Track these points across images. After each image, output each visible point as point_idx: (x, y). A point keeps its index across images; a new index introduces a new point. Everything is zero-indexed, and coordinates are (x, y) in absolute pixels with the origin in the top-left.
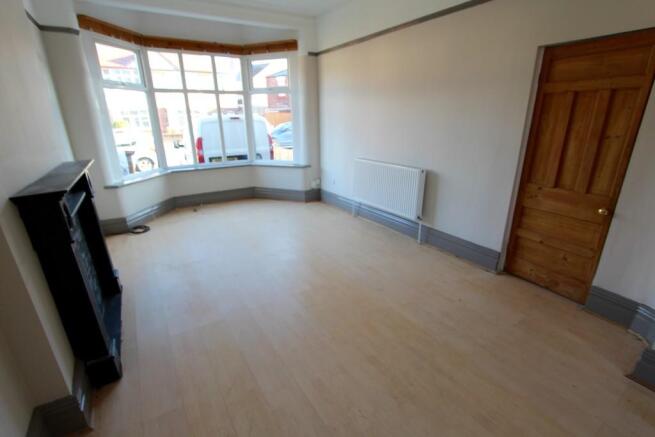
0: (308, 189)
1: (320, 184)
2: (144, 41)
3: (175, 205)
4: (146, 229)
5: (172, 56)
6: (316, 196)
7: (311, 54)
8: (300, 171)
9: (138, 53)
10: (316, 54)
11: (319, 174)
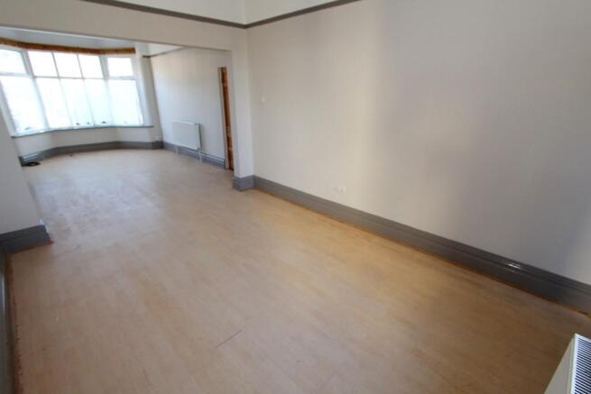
0: (154, 141)
1: (162, 138)
2: (26, 46)
3: (57, 152)
4: (37, 164)
5: (47, 55)
6: (160, 145)
7: (144, 57)
8: (146, 130)
9: (21, 52)
10: (149, 57)
11: (161, 132)
